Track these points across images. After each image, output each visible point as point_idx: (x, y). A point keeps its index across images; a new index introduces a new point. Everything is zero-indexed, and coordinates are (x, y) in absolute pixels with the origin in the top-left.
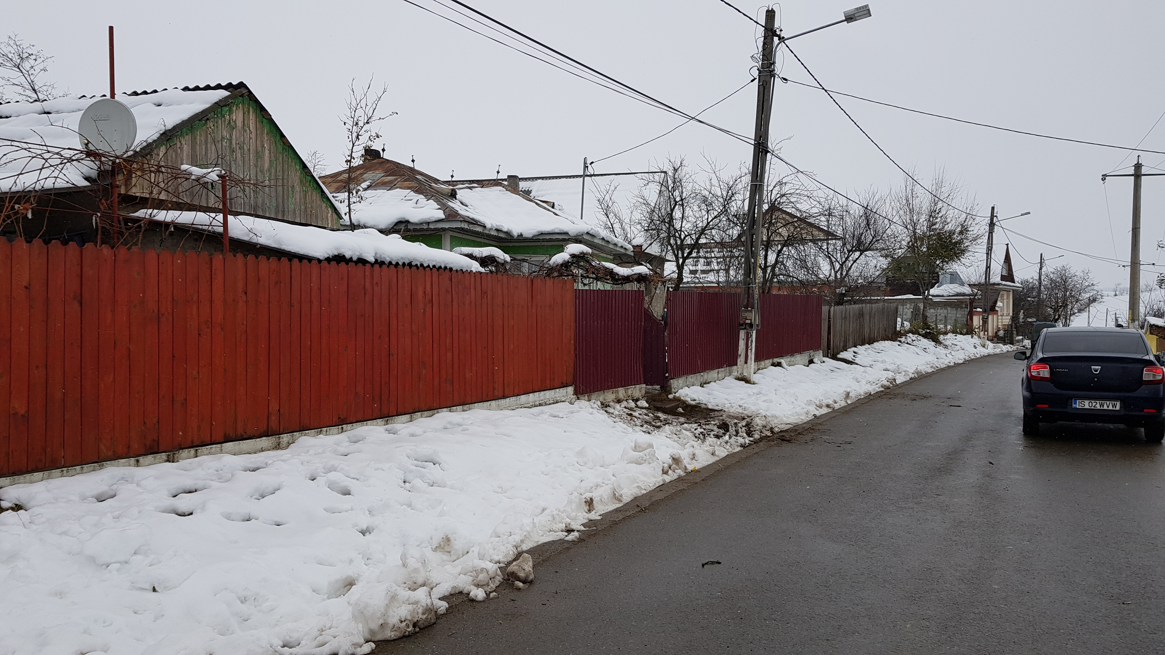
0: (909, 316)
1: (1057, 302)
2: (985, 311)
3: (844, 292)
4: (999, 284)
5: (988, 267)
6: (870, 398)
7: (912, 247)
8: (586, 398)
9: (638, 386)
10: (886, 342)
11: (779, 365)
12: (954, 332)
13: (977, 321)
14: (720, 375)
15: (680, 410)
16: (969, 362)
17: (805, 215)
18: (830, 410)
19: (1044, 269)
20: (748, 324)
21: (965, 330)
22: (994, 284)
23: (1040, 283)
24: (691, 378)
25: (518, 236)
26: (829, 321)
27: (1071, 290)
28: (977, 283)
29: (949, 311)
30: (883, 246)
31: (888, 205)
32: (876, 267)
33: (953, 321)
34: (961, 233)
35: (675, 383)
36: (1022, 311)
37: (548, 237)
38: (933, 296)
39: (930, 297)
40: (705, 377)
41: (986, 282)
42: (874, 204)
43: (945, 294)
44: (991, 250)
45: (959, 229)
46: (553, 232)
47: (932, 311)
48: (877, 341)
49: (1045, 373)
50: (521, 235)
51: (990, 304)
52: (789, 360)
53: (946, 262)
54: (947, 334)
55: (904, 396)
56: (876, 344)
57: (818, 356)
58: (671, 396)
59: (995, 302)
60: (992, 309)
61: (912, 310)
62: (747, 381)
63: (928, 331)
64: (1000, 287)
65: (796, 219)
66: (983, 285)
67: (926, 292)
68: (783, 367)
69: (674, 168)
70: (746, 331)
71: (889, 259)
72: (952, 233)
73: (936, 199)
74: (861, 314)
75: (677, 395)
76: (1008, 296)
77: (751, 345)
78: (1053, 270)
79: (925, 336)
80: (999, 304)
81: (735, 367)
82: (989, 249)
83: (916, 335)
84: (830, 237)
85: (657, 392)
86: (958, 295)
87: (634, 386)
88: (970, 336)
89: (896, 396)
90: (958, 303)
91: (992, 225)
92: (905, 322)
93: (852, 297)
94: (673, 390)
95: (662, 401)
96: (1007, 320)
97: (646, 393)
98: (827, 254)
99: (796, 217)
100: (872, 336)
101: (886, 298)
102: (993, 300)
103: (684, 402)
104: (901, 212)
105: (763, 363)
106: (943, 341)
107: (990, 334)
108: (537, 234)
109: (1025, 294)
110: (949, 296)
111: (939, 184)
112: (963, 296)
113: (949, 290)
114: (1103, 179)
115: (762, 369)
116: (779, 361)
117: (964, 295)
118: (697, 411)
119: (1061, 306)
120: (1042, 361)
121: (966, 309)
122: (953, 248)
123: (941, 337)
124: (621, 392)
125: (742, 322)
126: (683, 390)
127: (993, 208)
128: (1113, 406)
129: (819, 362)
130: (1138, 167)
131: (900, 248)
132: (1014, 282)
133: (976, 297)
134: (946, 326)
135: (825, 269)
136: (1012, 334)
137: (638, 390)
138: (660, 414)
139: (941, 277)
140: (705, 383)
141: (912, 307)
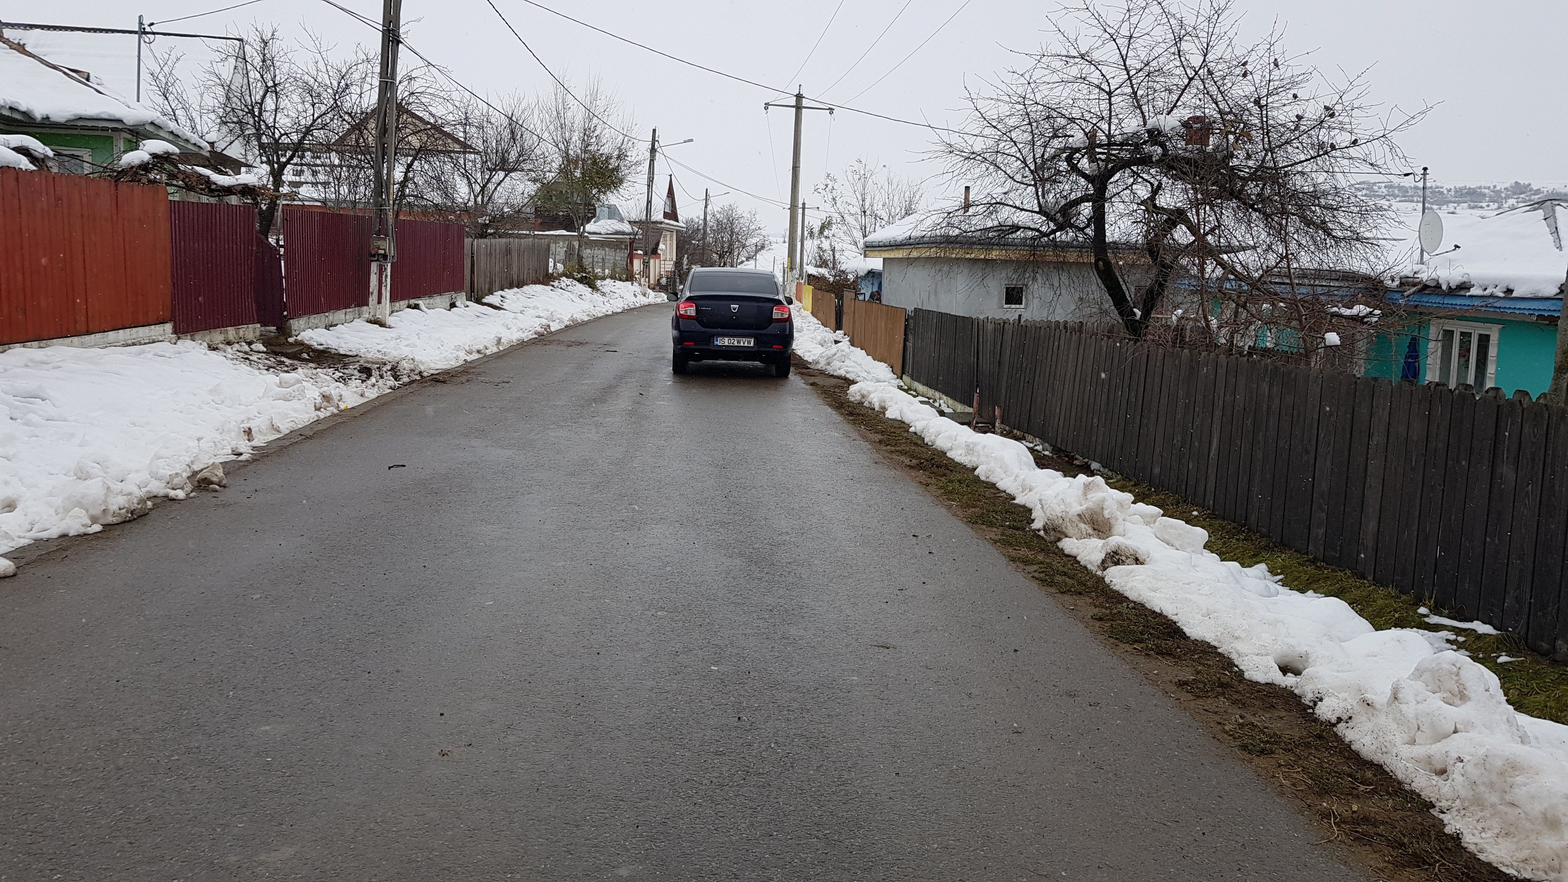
0: (562, 255)
1: (723, 247)
2: (646, 254)
3: (487, 222)
4: (661, 223)
5: (649, 202)
6: (522, 345)
7: (564, 171)
8: (189, 337)
9: (251, 326)
10: (537, 285)
11: (416, 307)
12: (613, 277)
13: (637, 265)
14: (347, 317)
15: (305, 356)
16: (628, 311)
17: (440, 122)
18: (481, 356)
19: (709, 207)
20: (381, 254)
21: (624, 276)
22: (656, 222)
23: (705, 224)
24: (314, 319)
25: (43, 119)
26: (472, 257)
27: (738, 234)
28: (637, 220)
29: (607, 253)
30: (531, 166)
31: (536, 117)
32: (523, 193)
33: (612, 265)
34: (619, 157)
35: (296, 324)
36: (686, 256)
37: (90, 124)
38: (589, 233)
39: (586, 234)
40: (331, 318)
41: (647, 219)
42: (520, 113)
43: (603, 232)
44: (652, 181)
45: (616, 153)
46: (99, 117)
47: (588, 251)
48: (527, 284)
49: (692, 311)
50: (48, 118)
51: (652, 246)
52: (427, 301)
53: (602, 192)
54: (605, 280)
55: (559, 342)
56: (525, 288)
57: (461, 299)
58: (291, 340)
59: (657, 244)
60: (654, 252)
61: (565, 249)
62: (382, 325)
63: (584, 275)
64: (663, 226)
65: (429, 126)
66: (643, 222)
67: (582, 228)
68: (421, 310)
69: (263, 40)
70: (378, 263)
71: (539, 185)
72: (609, 158)
73: (591, 115)
74: (508, 251)
75: (299, 338)
76: (671, 237)
77: (386, 281)
78: (720, 210)
79: (581, 281)
80: (662, 246)
81: (365, 308)
82: (651, 180)
83: (571, 280)
84: (468, 150)
85: (273, 334)
86: (617, 233)
87: (246, 326)
88: (630, 283)
89: (551, 342)
90: (617, 243)
91: (653, 150)
92: (558, 264)
93: (497, 229)
94: (293, 332)
95: (280, 345)
96: (669, 266)
97: (261, 335)
98: (464, 172)
99: (429, 123)
100: (521, 277)
101: (536, 233)
102: (655, 242)
103: (309, 347)
104: (552, 127)
105: (397, 304)
106: (600, 288)
107: (652, 282)
108: (73, 118)
109: (690, 237)
110: (607, 234)
111: (594, 98)
112: (622, 235)
113: (607, 227)
114: (766, 108)
115: (397, 311)
116: (416, 302)
117: (623, 233)
118: (327, 357)
119: (726, 252)
120: (690, 299)
121: (626, 251)
122: (610, 176)
123: (599, 283)
124: (231, 332)
125: (373, 252)
126: (306, 332)
127: (654, 131)
128: (748, 343)
129: (463, 306)
130: (799, 97)
131: (550, 171)
132: (677, 221)
133: (637, 237)
134: (604, 270)
135: (462, 192)
136: (675, 281)
137: (252, 330)
138: (283, 359)
139: (598, 210)
140: (331, 326)
141: (566, 246)
